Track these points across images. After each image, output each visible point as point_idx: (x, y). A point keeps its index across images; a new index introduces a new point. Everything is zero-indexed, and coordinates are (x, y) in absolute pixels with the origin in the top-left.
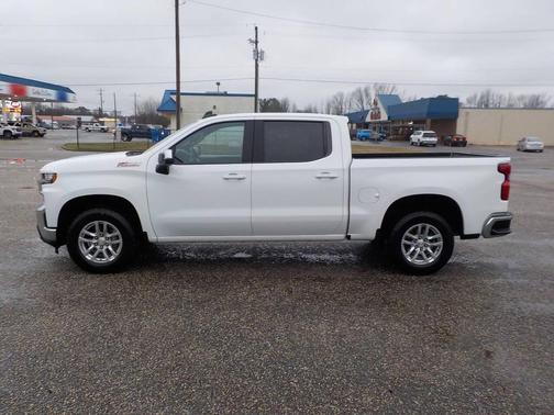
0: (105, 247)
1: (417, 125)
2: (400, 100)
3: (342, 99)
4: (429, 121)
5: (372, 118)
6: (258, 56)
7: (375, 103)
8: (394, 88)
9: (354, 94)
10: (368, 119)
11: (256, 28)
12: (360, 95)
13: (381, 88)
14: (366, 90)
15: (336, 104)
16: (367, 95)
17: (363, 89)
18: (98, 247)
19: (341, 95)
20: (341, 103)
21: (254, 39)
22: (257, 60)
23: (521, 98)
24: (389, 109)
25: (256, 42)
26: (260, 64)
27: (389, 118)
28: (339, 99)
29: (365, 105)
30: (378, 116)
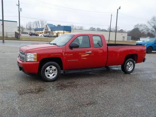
6: (20, 10)
7: (46, 26)
9: (34, 22)
10: (44, 30)
11: (19, 1)
12: (37, 23)
13: (42, 21)
15: (29, 25)
17: (37, 21)
19: (31, 22)
21: (18, 4)
24: (51, 28)
25: (19, 6)
27: (51, 30)
28: (30, 24)
29: (38, 26)
30: (47, 30)
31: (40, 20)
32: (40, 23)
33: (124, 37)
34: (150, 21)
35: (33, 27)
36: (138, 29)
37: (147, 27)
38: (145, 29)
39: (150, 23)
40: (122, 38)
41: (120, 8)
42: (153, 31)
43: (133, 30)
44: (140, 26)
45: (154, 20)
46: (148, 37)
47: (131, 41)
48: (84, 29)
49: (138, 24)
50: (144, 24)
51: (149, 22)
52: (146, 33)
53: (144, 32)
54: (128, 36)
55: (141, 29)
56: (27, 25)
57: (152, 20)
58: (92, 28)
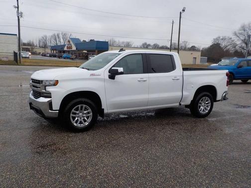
0: (82, 118)
1: (89, 53)
2: (80, 41)
3: (46, 38)
4: (96, 51)
5: (67, 48)
8: (71, 35)
9: (52, 36)
10: (65, 49)
12: (56, 37)
13: (65, 34)
14: (58, 35)
16: (59, 37)
17: (56, 34)
18: (79, 118)
19: (46, 37)
20: (46, 41)
22: (18, 17)
23: (123, 43)
24: (76, 45)
26: (20, 19)
27: (77, 49)
28: (45, 38)
29: (58, 42)
30: (71, 47)
31: (60, 32)
32: (61, 36)
33: (196, 58)
34: (237, 32)
35: (49, 44)
36: (219, 44)
37: (233, 41)
38: (229, 45)
39: (238, 35)
40: (192, 59)
41: (184, 10)
42: (243, 48)
43: (211, 46)
44: (222, 39)
45: (244, 30)
46: (235, 58)
47: (207, 64)
48: (133, 46)
49: (219, 37)
50: (228, 37)
51: (235, 34)
52: (232, 50)
53: (229, 49)
54: (201, 56)
55: (223, 44)
56: (40, 41)
57: (240, 30)
58: (145, 44)
